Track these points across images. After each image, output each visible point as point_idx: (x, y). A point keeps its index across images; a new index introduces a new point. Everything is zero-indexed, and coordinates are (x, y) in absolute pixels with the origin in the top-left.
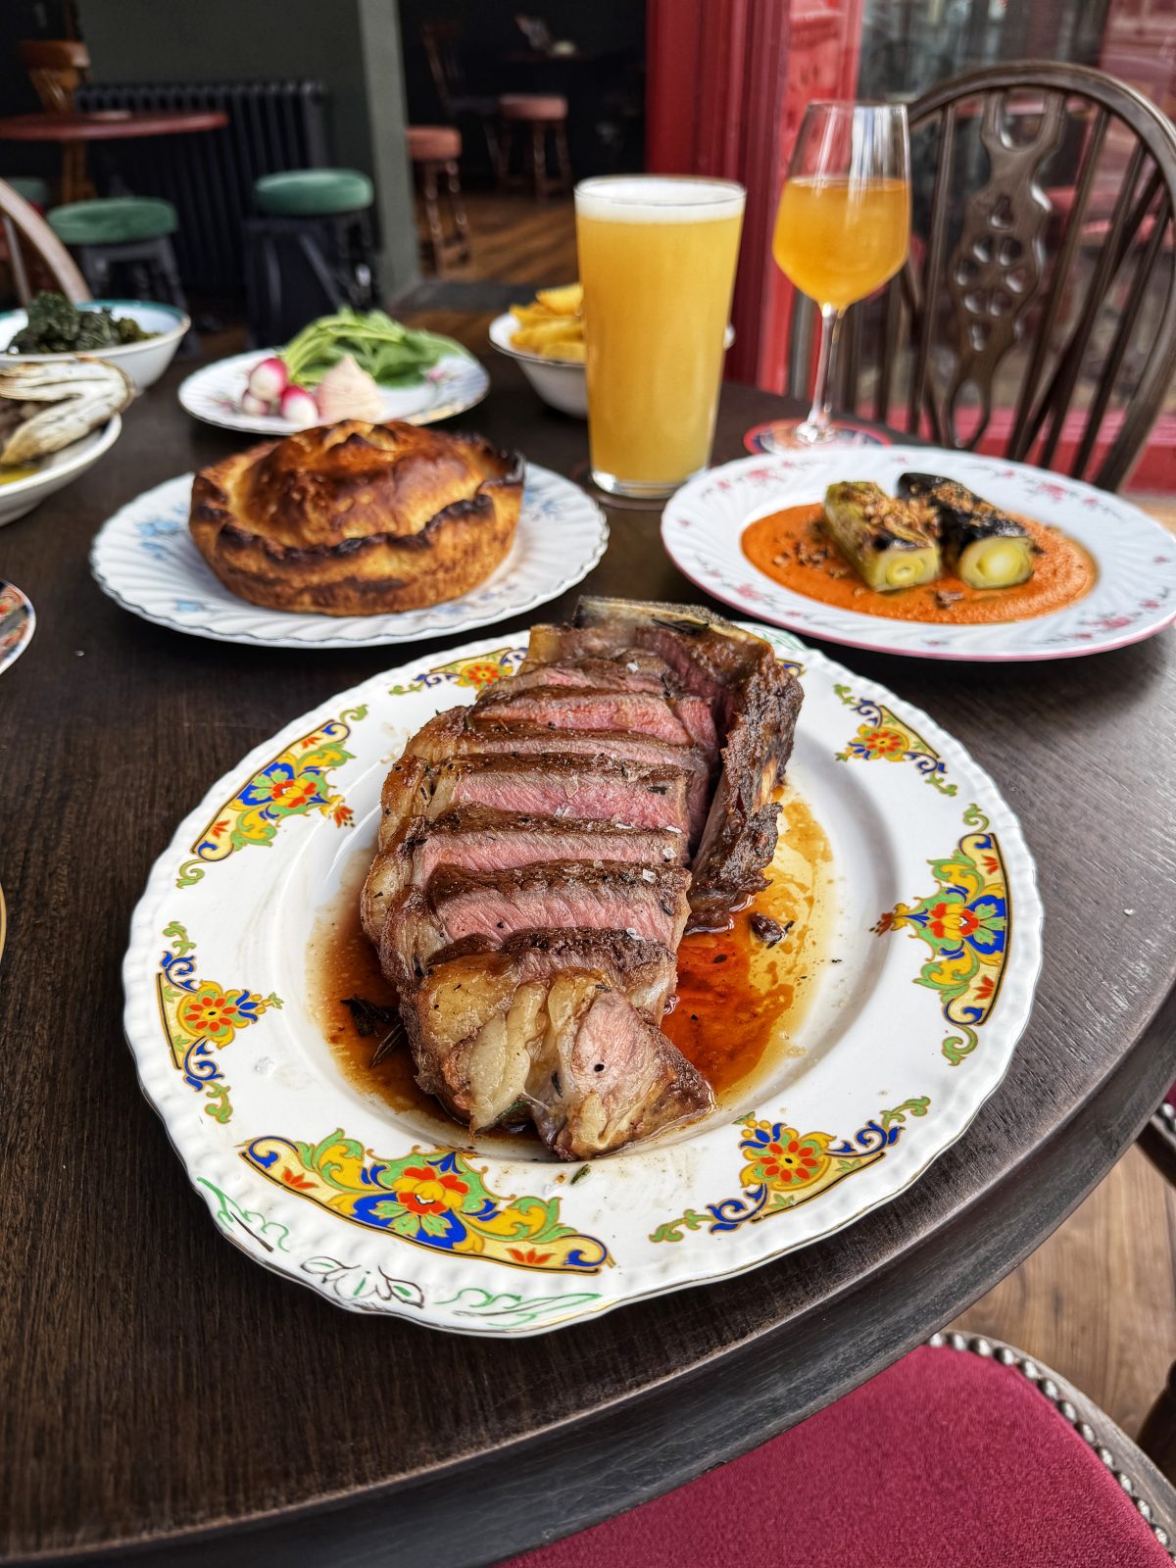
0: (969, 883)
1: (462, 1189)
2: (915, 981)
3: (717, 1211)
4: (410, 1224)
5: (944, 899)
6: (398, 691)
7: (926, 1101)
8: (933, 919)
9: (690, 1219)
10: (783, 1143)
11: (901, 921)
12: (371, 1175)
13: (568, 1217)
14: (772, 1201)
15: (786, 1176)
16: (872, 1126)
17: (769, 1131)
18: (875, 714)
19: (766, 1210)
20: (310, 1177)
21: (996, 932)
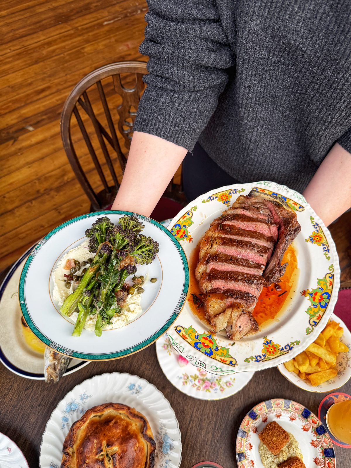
0: (324, 288)
1: (212, 343)
2: (306, 312)
3: (256, 357)
4: (203, 350)
5: (318, 291)
6: (204, 202)
7: (300, 342)
8: (314, 296)
9: (252, 358)
10: (271, 345)
11: (307, 294)
12: (197, 337)
13: (231, 353)
14: (266, 357)
15: (270, 352)
16: (288, 345)
17: (269, 342)
18: (318, 229)
19: (265, 359)
20: (187, 336)
21: (326, 303)
